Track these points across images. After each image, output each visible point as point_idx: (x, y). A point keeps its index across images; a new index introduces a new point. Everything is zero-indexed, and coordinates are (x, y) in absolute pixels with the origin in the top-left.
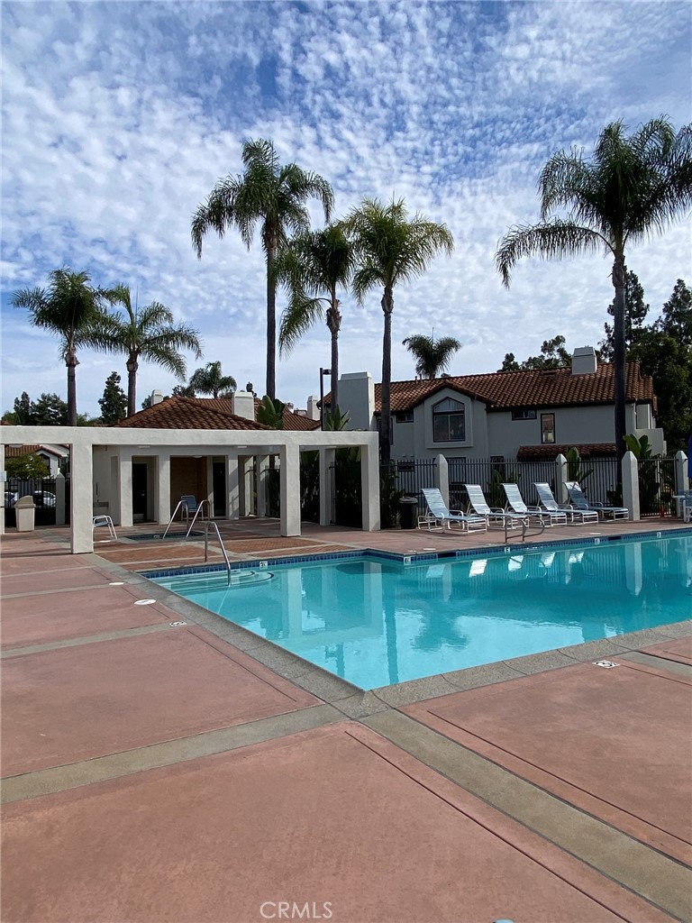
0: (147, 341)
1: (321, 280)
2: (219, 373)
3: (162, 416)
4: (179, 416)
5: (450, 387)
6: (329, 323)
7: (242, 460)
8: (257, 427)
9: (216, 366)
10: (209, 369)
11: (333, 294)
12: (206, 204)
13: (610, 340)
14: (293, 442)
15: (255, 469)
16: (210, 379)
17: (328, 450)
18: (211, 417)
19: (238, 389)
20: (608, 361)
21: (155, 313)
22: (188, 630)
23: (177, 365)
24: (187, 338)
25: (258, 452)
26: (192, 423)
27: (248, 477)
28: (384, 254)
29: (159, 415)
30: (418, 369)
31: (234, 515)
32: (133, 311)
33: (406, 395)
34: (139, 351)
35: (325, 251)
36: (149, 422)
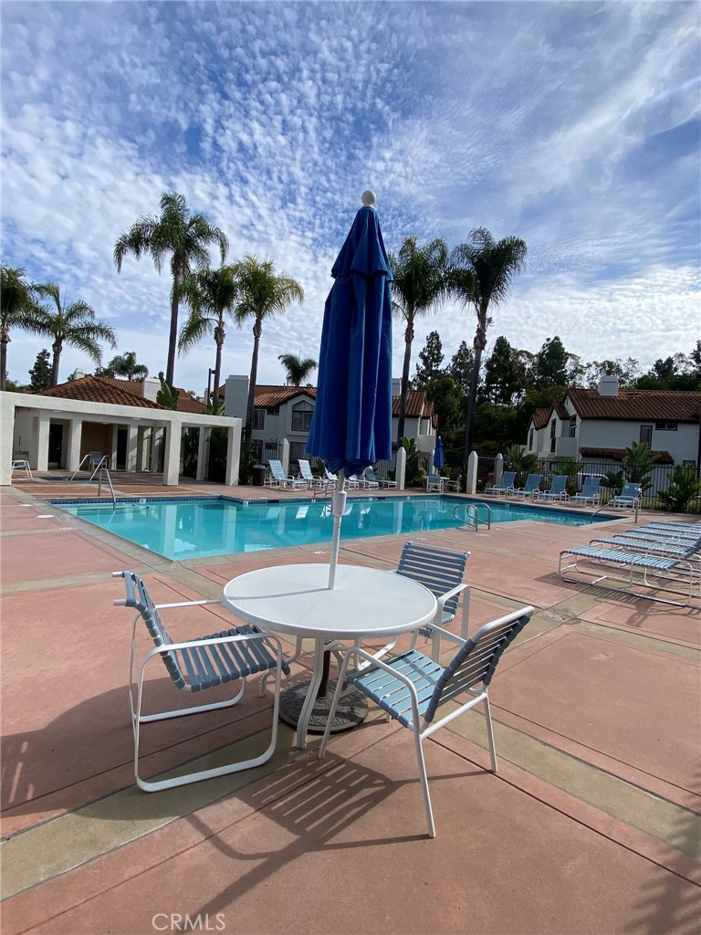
0: (71, 330)
1: (212, 305)
2: (134, 362)
3: (78, 389)
4: (93, 391)
5: (306, 393)
6: (216, 338)
7: (141, 430)
8: (155, 406)
9: (131, 356)
10: (126, 357)
11: (221, 317)
12: (128, 233)
13: (418, 375)
14: (178, 420)
15: (151, 438)
16: (126, 365)
17: (207, 428)
18: (118, 395)
19: (149, 376)
20: (416, 388)
21: (79, 309)
22: (72, 532)
23: (96, 352)
24: (104, 332)
25: (155, 425)
26: (102, 398)
27: (146, 443)
28: (257, 295)
29: (77, 389)
30: (288, 378)
31: (132, 469)
32: (62, 306)
33: (276, 395)
34: (63, 337)
35: (216, 286)
36: (67, 393)
